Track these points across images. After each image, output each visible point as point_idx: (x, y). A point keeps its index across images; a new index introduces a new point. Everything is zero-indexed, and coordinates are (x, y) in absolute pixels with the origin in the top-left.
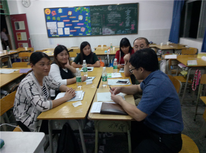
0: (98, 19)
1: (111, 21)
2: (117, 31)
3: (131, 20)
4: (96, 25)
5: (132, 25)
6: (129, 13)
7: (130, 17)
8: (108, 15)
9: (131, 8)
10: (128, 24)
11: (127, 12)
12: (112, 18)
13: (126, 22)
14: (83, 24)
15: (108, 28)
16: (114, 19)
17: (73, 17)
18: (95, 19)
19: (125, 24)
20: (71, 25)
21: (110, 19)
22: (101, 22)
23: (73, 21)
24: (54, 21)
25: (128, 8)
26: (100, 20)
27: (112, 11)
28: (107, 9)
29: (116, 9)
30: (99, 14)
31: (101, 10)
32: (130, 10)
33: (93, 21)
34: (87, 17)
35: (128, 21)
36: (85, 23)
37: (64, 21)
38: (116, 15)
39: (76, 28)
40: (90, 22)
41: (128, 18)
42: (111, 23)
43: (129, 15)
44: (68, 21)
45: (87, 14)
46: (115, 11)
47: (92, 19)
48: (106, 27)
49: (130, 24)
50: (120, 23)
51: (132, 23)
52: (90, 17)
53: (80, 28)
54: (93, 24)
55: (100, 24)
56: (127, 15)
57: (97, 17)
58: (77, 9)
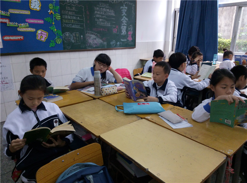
0: (76, 13)
1: (100, 22)
2: (110, 42)
4: (73, 27)
6: (125, 10)
7: (127, 19)
10: (124, 32)
12: (102, 15)
13: (122, 26)
14: (41, 22)
15: (96, 35)
16: (104, 19)
18: (70, 13)
19: (120, 31)
21: (98, 18)
22: (83, 22)
26: (80, 17)
32: (126, 5)
33: (66, 17)
34: (51, 6)
35: (124, 25)
36: (48, 19)
38: (108, 10)
40: (58, 17)
41: (124, 20)
42: (100, 27)
43: (126, 15)
47: (62, 12)
48: (92, 34)
49: (127, 30)
50: (114, 27)
53: (33, 30)
54: (67, 24)
55: (82, 26)
56: (122, 14)
57: (74, 9)
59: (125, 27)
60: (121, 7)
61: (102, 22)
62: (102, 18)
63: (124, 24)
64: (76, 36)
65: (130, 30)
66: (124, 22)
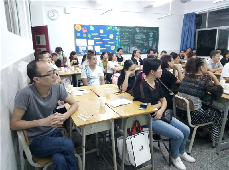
0: (127, 38)
1: (137, 41)
2: (142, 50)
3: (153, 41)
4: (125, 44)
5: (154, 45)
6: (152, 35)
7: (153, 39)
8: (136, 35)
9: (153, 31)
10: (150, 45)
11: (150, 34)
12: (139, 38)
13: (150, 43)
14: (113, 43)
15: (135, 47)
16: (140, 40)
17: (104, 36)
18: (124, 39)
19: (148, 45)
20: (102, 43)
21: (137, 40)
22: (129, 42)
23: (104, 40)
24: (84, 38)
25: (151, 31)
26: (128, 40)
27: (139, 32)
28: (135, 30)
29: (143, 31)
30: (128, 34)
31: (130, 31)
32: (152, 32)
33: (123, 40)
34: (117, 36)
36: (115, 42)
37: (95, 38)
38: (142, 36)
39: (106, 46)
40: (119, 41)
41: (151, 39)
42: (138, 43)
43: (152, 37)
44: (100, 39)
45: (118, 33)
46: (141, 32)
47: (121, 38)
48: (134, 47)
49: (153, 44)
50: (145, 43)
51: (154, 43)
52: (120, 37)
53: (110, 46)
54: (122, 43)
55: (129, 43)
56: (150, 36)
57: (126, 37)
58: (109, 27)
59: (151, 43)
60: (149, 34)
61: (139, 41)
62: (139, 40)
63: (151, 41)
64: (126, 48)
65: (155, 44)
66: (151, 40)
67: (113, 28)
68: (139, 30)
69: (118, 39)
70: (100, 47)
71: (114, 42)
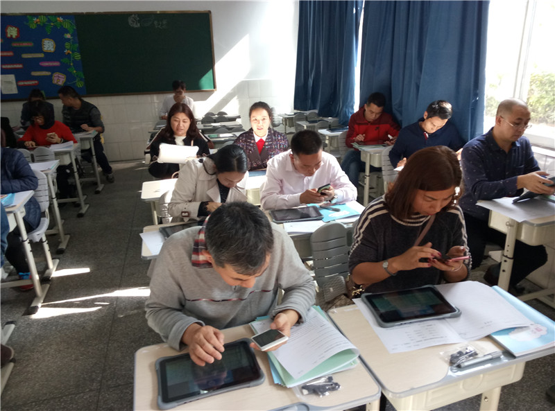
14: (57, 64)
20: (19, 66)
27: (140, 29)
28: (128, 23)
29: (152, 24)
34: (67, 45)
36: (65, 60)
44: (11, 54)
45: (68, 36)
52: (77, 45)
58: (35, 19)
67: (49, 21)
68: (139, 21)
69: (73, 52)
70: (17, 80)
71: (61, 63)
